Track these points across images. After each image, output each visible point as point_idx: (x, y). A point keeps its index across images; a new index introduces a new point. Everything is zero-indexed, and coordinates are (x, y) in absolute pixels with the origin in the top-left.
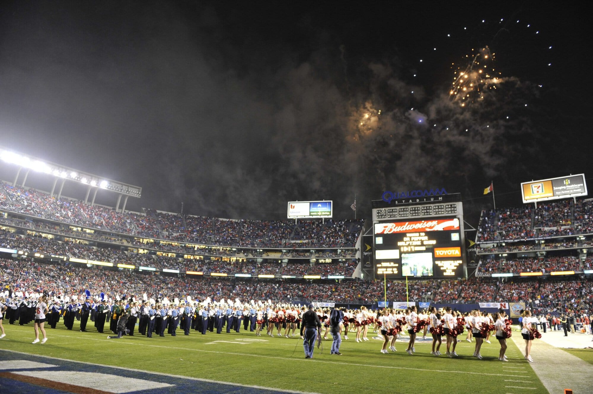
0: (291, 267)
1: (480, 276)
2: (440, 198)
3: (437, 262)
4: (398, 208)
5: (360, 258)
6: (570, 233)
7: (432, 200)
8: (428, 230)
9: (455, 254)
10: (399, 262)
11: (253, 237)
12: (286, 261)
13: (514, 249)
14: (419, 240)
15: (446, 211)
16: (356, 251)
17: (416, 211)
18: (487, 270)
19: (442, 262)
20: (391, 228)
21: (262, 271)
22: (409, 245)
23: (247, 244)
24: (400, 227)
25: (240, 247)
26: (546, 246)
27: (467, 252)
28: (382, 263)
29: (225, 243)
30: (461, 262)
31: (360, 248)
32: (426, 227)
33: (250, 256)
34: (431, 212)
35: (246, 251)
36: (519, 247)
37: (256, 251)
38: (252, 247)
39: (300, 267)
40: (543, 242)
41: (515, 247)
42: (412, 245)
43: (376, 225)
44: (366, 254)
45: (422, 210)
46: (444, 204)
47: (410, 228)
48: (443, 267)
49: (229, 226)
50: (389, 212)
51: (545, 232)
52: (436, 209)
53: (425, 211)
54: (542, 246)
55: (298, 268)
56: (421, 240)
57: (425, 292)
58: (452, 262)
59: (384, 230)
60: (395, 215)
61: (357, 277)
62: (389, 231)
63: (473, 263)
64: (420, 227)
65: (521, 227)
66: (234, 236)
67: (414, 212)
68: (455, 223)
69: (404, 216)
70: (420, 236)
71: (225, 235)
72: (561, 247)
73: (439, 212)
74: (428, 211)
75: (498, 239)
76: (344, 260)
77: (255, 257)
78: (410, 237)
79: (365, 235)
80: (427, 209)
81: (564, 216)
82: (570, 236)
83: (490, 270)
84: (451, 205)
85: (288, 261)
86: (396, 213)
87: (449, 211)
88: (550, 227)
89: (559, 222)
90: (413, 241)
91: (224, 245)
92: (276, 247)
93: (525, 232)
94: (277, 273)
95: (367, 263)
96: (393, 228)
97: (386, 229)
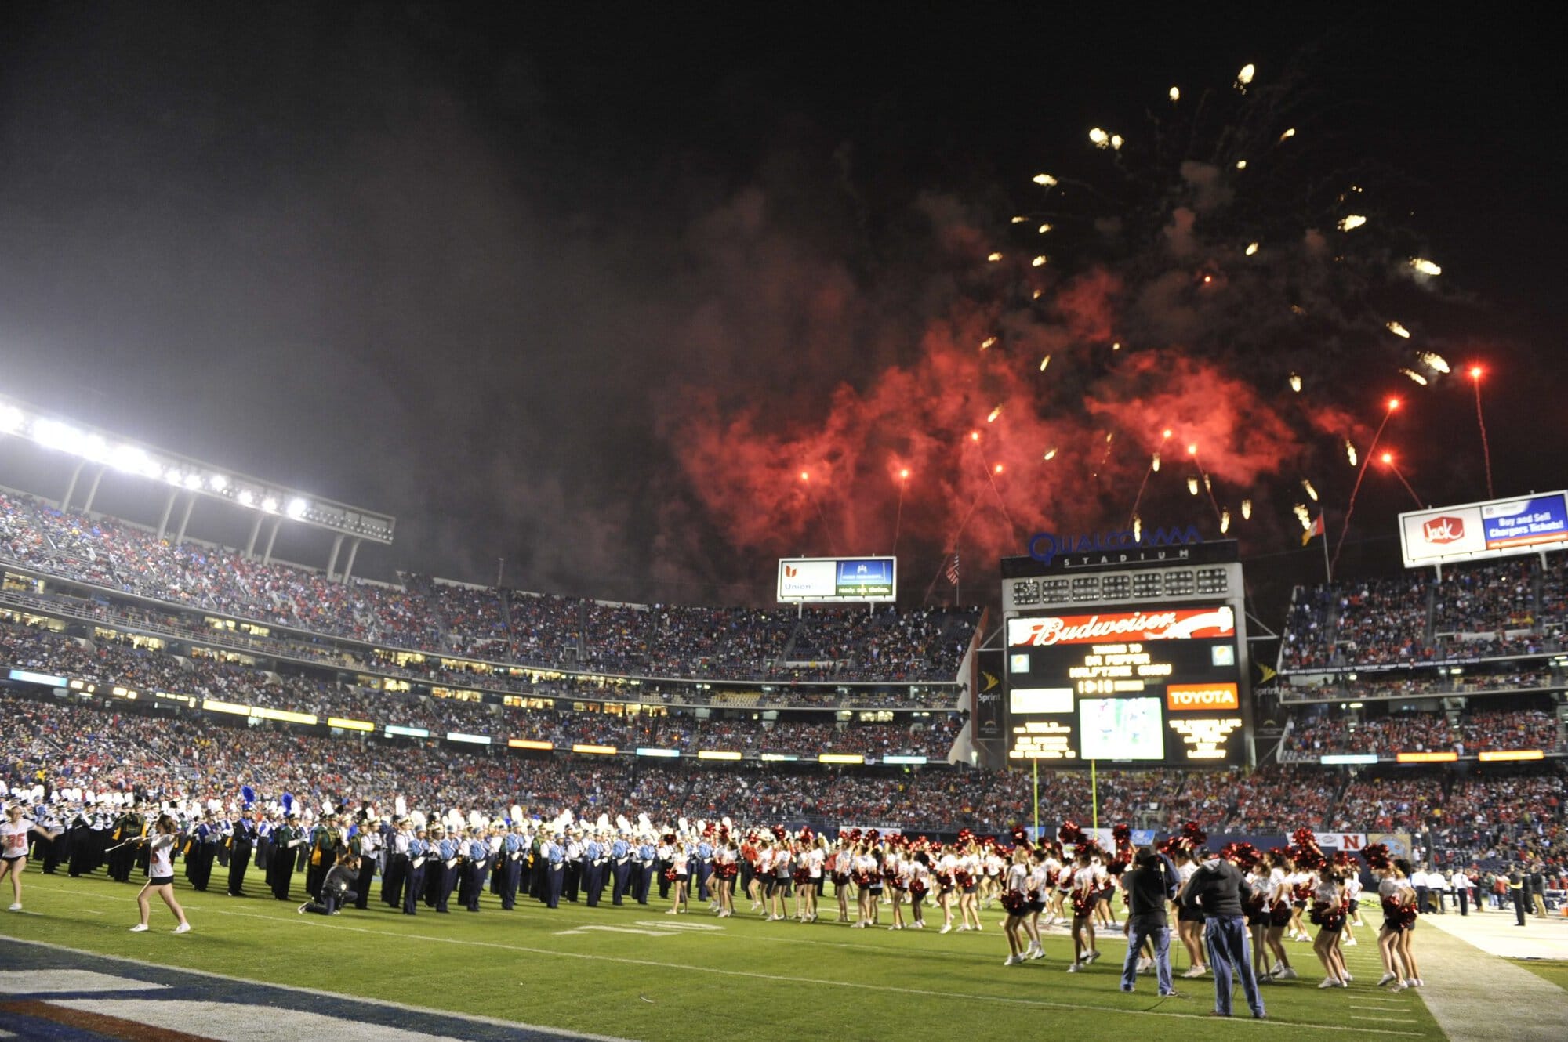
0: (787, 731)
1: (1289, 760)
2: (1182, 553)
3: (1173, 724)
4: (1070, 578)
5: (970, 710)
6: (1531, 649)
7: (1162, 556)
8: (1151, 636)
9: (1224, 700)
10: (1071, 720)
11: (684, 652)
12: (772, 715)
13: (1380, 690)
14: (1125, 664)
15: (1199, 587)
16: (958, 690)
17: (1120, 587)
18: (1308, 746)
19: (1188, 722)
20: (1051, 631)
21: (709, 741)
22: (1100, 677)
23: (671, 670)
24: (1075, 628)
25: (650, 678)
26: (1467, 682)
27: (1254, 698)
28: (1027, 724)
29: (612, 666)
30: (1237, 723)
31: (969, 684)
32: (1146, 630)
33: (678, 701)
34: (1160, 590)
35: (667, 688)
36: (1395, 684)
37: (692, 687)
38: (682, 677)
39: (808, 731)
40: (1456, 671)
41: (1383, 685)
42: (1108, 678)
43: (1011, 622)
44: (984, 698)
45: (1135, 583)
46: (1194, 569)
47: (1104, 632)
48: (1189, 735)
49: (623, 622)
50: (1046, 589)
51: (1464, 646)
52: (1171, 581)
53: (1143, 586)
54: (1457, 683)
55: (803, 735)
56: (1132, 664)
57: (1143, 802)
58: (1213, 723)
59: (1034, 637)
60: (1062, 596)
61: (961, 759)
63: (1270, 726)
64: (1130, 629)
65: (1399, 630)
66: (637, 649)
67: (1113, 588)
68: (1222, 620)
69: (1086, 600)
70: (1128, 652)
71: (611, 644)
72: (1506, 686)
73: (1179, 588)
74: (1151, 586)
75: (1339, 663)
76: (926, 714)
77: (691, 705)
78: (1103, 656)
79: (981, 650)
80: (1147, 582)
81: (1514, 601)
82: (1531, 655)
83: (1317, 744)
84: (1212, 572)
85: (778, 716)
86: (1065, 592)
87: (1205, 587)
88: (1477, 632)
89: (1502, 619)
90: (1111, 665)
91: (609, 672)
92: (745, 679)
93: (1409, 644)
94: (748, 746)
95: (987, 723)
96: (1057, 631)
97: (1039, 632)
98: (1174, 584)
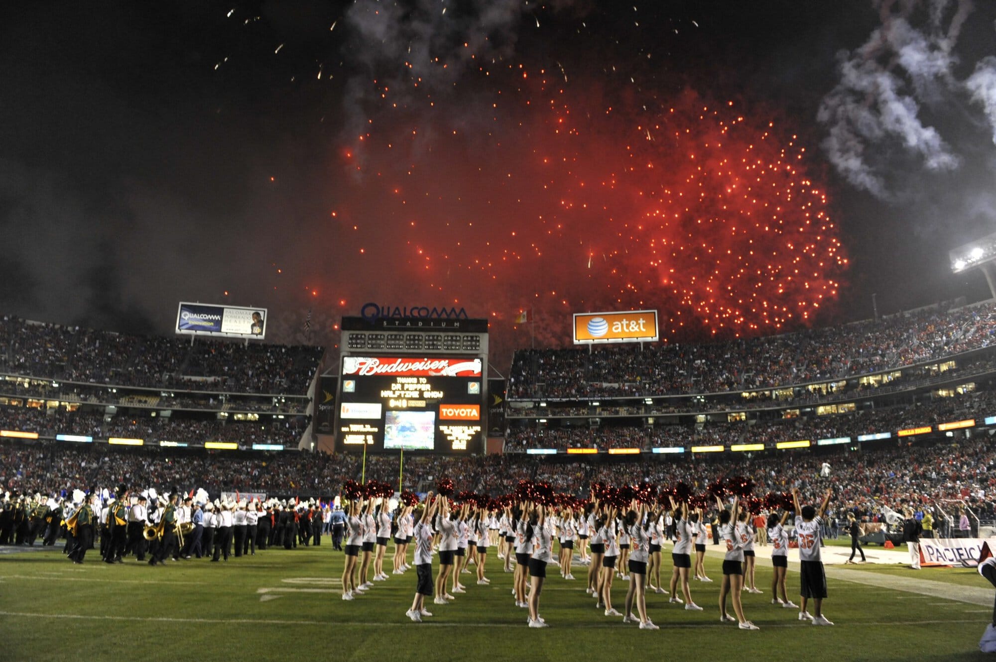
0: (179, 425)
1: (509, 451)
2: (455, 324)
3: (442, 428)
4: (386, 333)
5: (312, 415)
6: (637, 394)
7: (444, 325)
8: (433, 374)
9: (472, 415)
10: (380, 424)
11: (100, 363)
12: (167, 413)
13: (558, 412)
14: (416, 390)
15: (463, 346)
16: (307, 401)
17: (416, 342)
18: (520, 443)
19: (451, 427)
20: (370, 366)
21: (118, 431)
22: (399, 397)
23: (88, 378)
24: (386, 365)
25: (70, 381)
26: (603, 410)
27: (489, 414)
28: (351, 426)
29: (36, 370)
30: (478, 428)
31: (313, 398)
32: (430, 369)
33: (93, 401)
34: (440, 345)
35: (85, 390)
36: (567, 410)
37: (105, 390)
38: (97, 383)
39: (196, 428)
40: (597, 404)
41: (560, 410)
42: (404, 398)
43: (345, 359)
44: (322, 408)
45: (426, 340)
46: (462, 335)
47: (404, 369)
48: (451, 435)
49: (47, 338)
50: (369, 339)
51: (601, 391)
52: (448, 340)
53: (431, 343)
54: (598, 410)
55: (192, 428)
56: (420, 390)
57: (423, 475)
58: (465, 428)
59: (359, 369)
60: (380, 345)
61: (305, 448)
62: (368, 372)
63: (496, 431)
64: (421, 369)
65: (570, 379)
66: (61, 360)
67: (412, 342)
68: (475, 366)
69: (395, 348)
70: (418, 382)
71: (36, 354)
72: (623, 413)
73: (452, 345)
74: (435, 343)
75: (539, 396)
76: (281, 417)
77: (104, 403)
78: (403, 385)
79: (323, 376)
80: (433, 340)
81: (627, 367)
82: (637, 397)
83: (525, 442)
84: (472, 337)
85: (172, 415)
86: (382, 342)
87: (467, 346)
88: (610, 383)
89: (623, 377)
90: (408, 390)
91: (35, 375)
92: (149, 387)
93: (576, 387)
94: (149, 435)
95: (323, 424)
96: (375, 366)
97: (364, 367)
98: (449, 343)
